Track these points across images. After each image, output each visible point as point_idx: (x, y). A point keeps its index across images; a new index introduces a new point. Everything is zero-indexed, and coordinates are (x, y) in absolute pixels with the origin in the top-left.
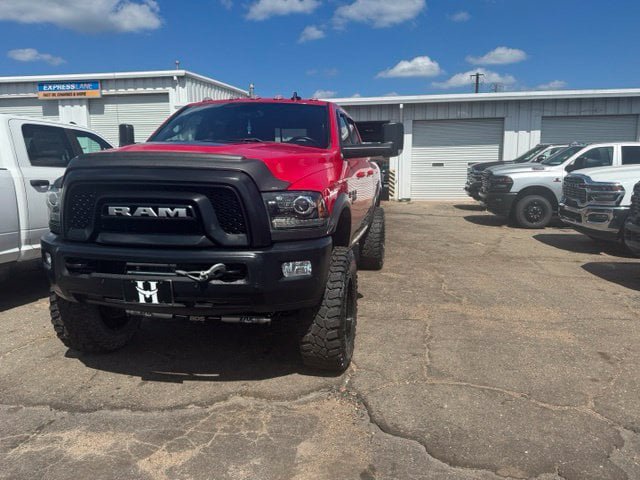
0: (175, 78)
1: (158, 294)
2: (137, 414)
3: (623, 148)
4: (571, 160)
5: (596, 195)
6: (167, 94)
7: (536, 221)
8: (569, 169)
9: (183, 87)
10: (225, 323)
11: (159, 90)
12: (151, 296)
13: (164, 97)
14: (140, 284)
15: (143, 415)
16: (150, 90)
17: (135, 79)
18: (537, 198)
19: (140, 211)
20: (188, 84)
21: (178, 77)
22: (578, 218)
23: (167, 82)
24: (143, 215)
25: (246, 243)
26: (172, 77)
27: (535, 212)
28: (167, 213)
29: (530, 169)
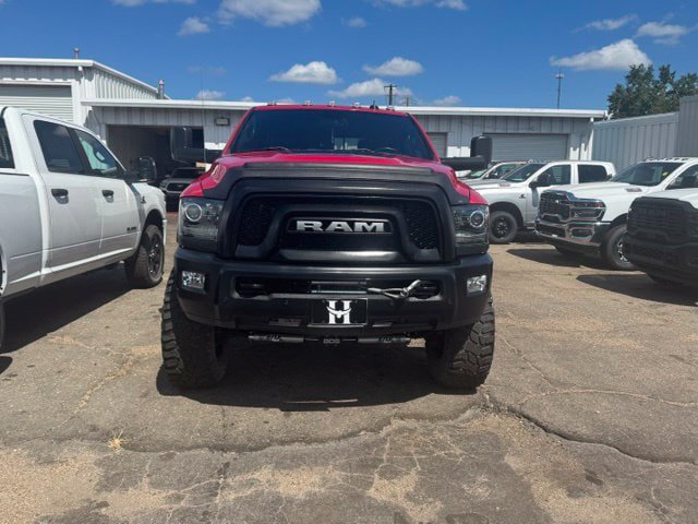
0: (80, 69)
1: (351, 313)
2: (314, 446)
3: (579, 166)
4: (534, 177)
5: (578, 211)
6: (70, 87)
7: (503, 236)
8: (533, 186)
9: (90, 79)
10: (361, 344)
11: (59, 81)
12: (342, 316)
13: (66, 91)
14: (332, 304)
15: (320, 446)
16: (46, 81)
17: (26, 67)
18: (503, 214)
19: (334, 225)
20: (96, 77)
21: (84, 68)
22: (561, 232)
23: (69, 72)
24: (336, 230)
25: (438, 258)
26: (76, 68)
27: (502, 228)
28: (363, 227)
29: (496, 186)
